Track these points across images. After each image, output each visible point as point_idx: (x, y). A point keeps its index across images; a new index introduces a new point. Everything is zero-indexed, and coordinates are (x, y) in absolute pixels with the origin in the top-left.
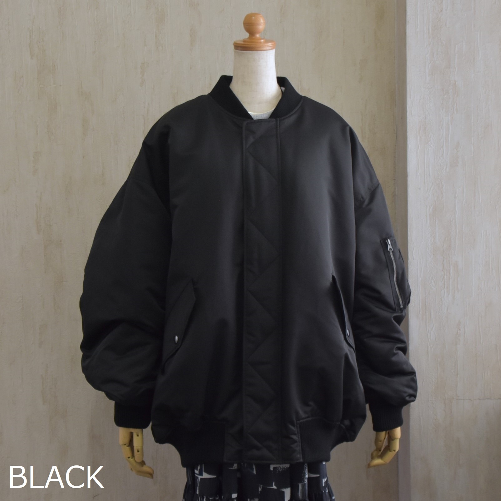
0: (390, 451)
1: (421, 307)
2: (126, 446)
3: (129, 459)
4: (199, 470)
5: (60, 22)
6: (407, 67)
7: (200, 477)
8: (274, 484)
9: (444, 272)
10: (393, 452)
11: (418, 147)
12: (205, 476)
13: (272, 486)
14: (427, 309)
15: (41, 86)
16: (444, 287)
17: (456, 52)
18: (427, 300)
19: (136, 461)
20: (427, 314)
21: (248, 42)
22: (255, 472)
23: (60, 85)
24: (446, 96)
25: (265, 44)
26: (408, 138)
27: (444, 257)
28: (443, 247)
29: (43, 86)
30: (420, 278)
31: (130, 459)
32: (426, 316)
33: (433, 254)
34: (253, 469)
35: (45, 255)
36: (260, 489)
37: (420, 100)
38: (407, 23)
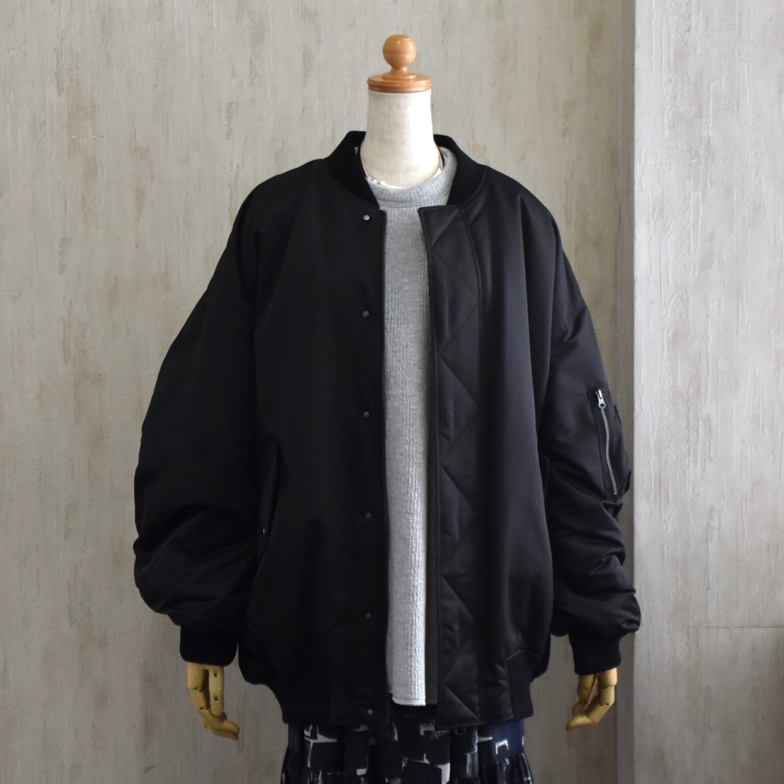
0: (601, 705)
1: (653, 486)
2: (197, 691)
3: (201, 710)
4: (312, 730)
5: (103, 40)
6: (636, 115)
7: (312, 742)
8: (425, 756)
9: (689, 431)
10: (606, 706)
11: (651, 238)
12: (321, 739)
13: (423, 760)
14: (662, 487)
15: (73, 137)
16: (689, 454)
17: (711, 93)
18: (662, 474)
19: (212, 714)
20: (662, 494)
21: (389, 79)
22: (396, 738)
23: (103, 136)
24: (694, 161)
25: (416, 83)
26: (636, 225)
27: (689, 408)
28: (688, 392)
29: (76, 137)
30: (652, 440)
31: (203, 710)
32: (661, 498)
33: (673, 404)
34: (393, 733)
35: (75, 397)
36: (404, 765)
37: (655, 166)
38: (636, 48)
